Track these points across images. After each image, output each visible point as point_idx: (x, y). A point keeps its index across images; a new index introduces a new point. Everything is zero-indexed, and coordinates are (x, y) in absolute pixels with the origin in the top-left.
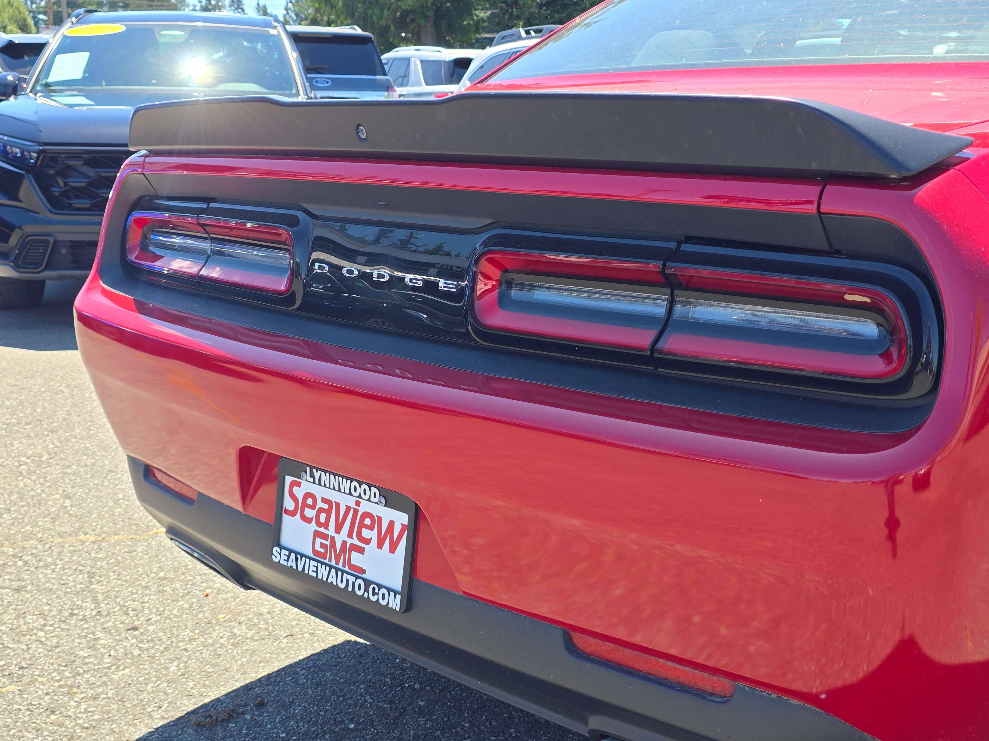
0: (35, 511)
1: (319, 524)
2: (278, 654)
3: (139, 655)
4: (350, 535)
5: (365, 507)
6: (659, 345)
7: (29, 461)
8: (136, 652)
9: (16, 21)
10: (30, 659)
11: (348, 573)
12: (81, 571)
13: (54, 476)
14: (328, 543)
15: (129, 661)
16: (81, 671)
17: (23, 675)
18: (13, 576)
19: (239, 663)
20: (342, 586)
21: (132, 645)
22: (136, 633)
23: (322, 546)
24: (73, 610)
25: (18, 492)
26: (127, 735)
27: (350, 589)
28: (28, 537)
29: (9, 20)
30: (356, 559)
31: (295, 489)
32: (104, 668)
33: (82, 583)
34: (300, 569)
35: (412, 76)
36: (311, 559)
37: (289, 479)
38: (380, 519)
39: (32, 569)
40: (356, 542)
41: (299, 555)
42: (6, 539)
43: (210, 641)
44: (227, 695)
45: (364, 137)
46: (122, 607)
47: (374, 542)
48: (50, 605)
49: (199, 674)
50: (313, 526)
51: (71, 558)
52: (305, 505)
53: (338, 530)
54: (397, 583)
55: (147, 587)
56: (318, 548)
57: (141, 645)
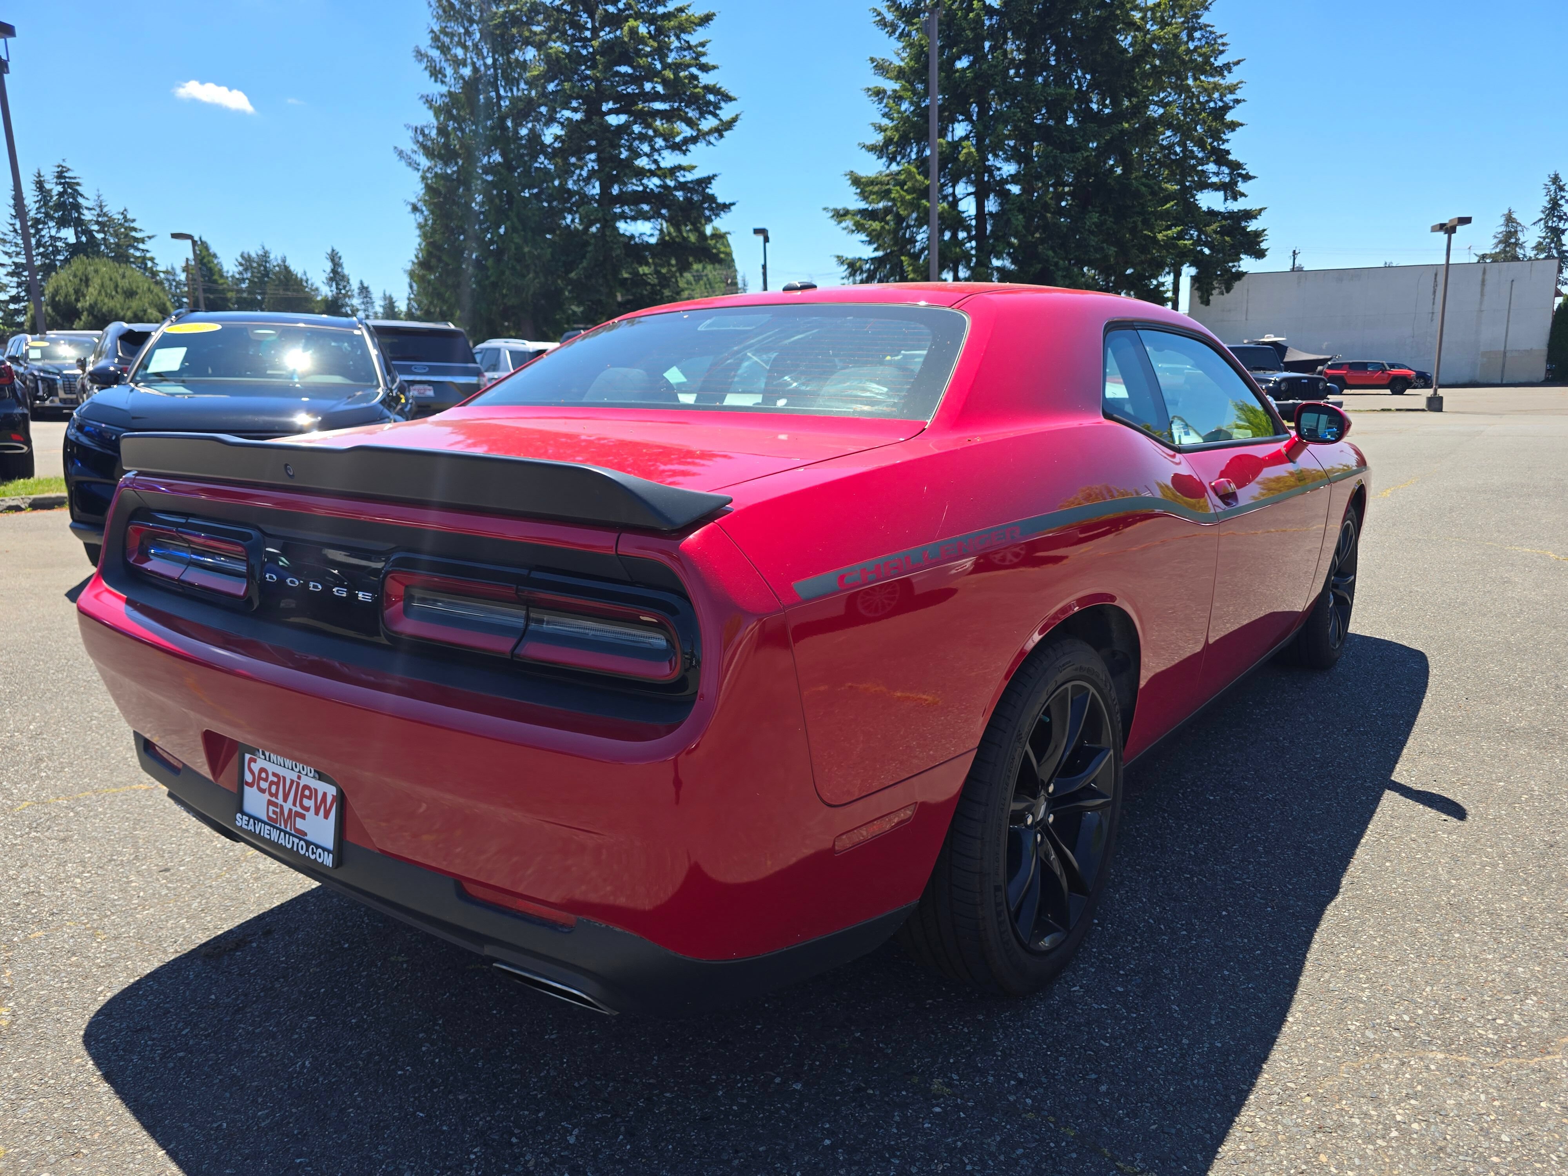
0: (96, 764)
1: (271, 794)
2: (294, 885)
3: (166, 895)
4: (294, 804)
5: (304, 781)
6: (516, 651)
7: (101, 716)
8: (164, 891)
9: (156, 306)
10: (62, 905)
11: (294, 836)
12: (127, 818)
13: (122, 729)
14: (278, 810)
15: (156, 901)
16: (109, 913)
17: (53, 921)
18: (62, 827)
19: (257, 895)
20: (289, 846)
21: (161, 885)
22: (167, 874)
23: (274, 812)
24: (112, 855)
25: (84, 747)
26: (139, 970)
27: (295, 849)
28: (84, 789)
29: (149, 304)
30: (300, 823)
31: (253, 765)
32: (131, 909)
33: (126, 830)
34: (257, 832)
35: (502, 365)
36: (265, 823)
37: (247, 756)
38: (316, 791)
39: (82, 819)
40: (299, 809)
41: (257, 820)
42: (63, 792)
43: (235, 877)
44: (238, 926)
45: (291, 474)
46: (159, 850)
47: (312, 809)
48: (91, 852)
49: (218, 908)
50: (267, 796)
51: (121, 806)
52: (260, 778)
53: (285, 800)
54: (330, 844)
55: (187, 831)
56: (271, 814)
57: (169, 885)
